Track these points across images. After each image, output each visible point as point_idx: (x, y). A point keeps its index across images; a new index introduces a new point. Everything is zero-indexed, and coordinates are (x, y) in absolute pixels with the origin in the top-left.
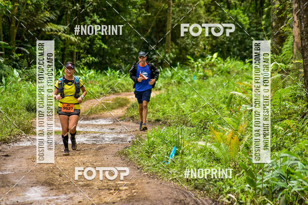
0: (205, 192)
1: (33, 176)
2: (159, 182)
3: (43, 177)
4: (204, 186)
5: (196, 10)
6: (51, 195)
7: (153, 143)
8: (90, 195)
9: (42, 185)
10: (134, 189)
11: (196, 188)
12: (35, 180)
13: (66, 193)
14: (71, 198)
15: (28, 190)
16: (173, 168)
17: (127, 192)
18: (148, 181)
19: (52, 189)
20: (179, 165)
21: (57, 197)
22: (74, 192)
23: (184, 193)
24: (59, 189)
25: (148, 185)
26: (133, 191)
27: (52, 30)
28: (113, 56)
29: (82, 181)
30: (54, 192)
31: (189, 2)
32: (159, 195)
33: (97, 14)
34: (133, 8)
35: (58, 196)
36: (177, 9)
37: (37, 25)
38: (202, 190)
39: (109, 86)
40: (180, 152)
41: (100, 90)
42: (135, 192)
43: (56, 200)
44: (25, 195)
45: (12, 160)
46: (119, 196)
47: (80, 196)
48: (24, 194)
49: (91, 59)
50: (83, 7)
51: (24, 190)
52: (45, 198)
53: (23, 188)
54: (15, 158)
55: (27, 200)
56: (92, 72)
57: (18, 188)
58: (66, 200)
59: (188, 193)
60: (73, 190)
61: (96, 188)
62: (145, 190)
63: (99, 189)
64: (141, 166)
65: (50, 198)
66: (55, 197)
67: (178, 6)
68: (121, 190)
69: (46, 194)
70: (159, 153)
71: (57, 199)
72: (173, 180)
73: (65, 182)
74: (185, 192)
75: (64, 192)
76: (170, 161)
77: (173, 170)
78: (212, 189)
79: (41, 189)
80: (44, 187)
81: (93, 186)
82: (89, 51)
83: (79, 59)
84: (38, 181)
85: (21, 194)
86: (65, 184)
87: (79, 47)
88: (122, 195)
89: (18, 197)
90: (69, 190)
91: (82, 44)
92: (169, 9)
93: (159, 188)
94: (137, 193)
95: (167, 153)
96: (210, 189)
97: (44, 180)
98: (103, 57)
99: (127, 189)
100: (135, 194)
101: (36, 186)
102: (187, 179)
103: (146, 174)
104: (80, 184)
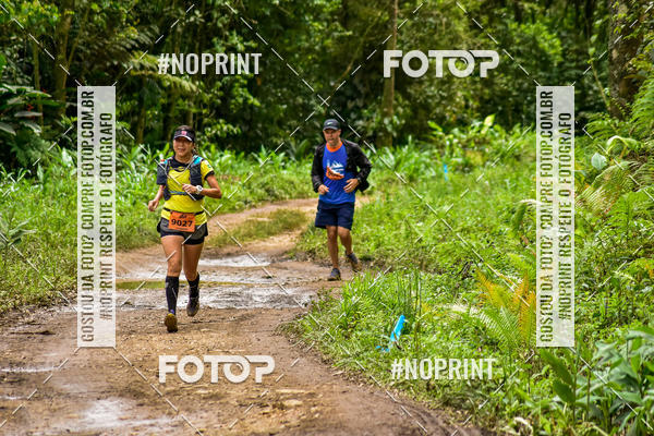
0: (466, 412)
1: (100, 377)
2: (368, 391)
3: (121, 378)
4: (463, 401)
5: (448, 25)
6: (138, 416)
7: (356, 306)
8: (221, 418)
9: (120, 396)
10: (315, 406)
11: (447, 403)
12: (106, 384)
13: (170, 414)
14: (182, 424)
15: (90, 406)
17: (299, 412)
18: (345, 388)
19: (141, 405)
20: (411, 354)
21: (153, 422)
22: (188, 410)
23: (421, 414)
24: (156, 404)
25: (344, 396)
26: (313, 409)
27: (142, 67)
28: (271, 121)
29: (206, 388)
30: (146, 411)
31: (434, 7)
32: (368, 417)
33: (239, 33)
34: (316, 19)
35: (155, 418)
36: (409, 23)
37: (112, 56)
38: (459, 407)
39: (263, 185)
40: (414, 326)
41: (244, 193)
42: (317, 412)
43: (150, 428)
44: (84, 417)
45: (58, 343)
46: (283, 419)
47: (199, 420)
48: (82, 414)
49: (224, 127)
50: (208, 18)
51: (82, 405)
52: (126, 422)
53: (81, 401)
54: (63, 338)
55: (88, 427)
56: (227, 155)
57: (69, 402)
58: (170, 428)
59: (429, 415)
60: (186, 407)
61: (234, 402)
62: (337, 409)
63: (241, 405)
64: (330, 355)
65: (137, 423)
66: (148, 422)
67: (411, 16)
68: (288, 408)
69: (128, 414)
70: (369, 328)
71: (152, 425)
72: (397, 385)
73: (168, 389)
74: (424, 413)
75: (167, 411)
76: (391, 346)
78: (480, 406)
79: (117, 405)
80: (124, 399)
81: (228, 399)
82: (221, 112)
83: (200, 126)
84: (112, 388)
85: (75, 415)
86: (168, 393)
87: (200, 103)
88: (288, 417)
89: (70, 422)
90: (177, 408)
91: (207, 97)
92: (391, 21)
93: (367, 402)
94: (321, 413)
95: (386, 330)
96: (477, 406)
97: (124, 385)
98: (250, 123)
99: (299, 406)
100: (317, 416)
101: (107, 397)
102: (428, 385)
103: (340, 372)
104: (200, 395)
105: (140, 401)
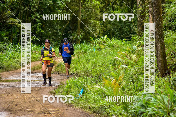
0: (99, 115)
2: (73, 109)
3: (6, 106)
4: (99, 111)
5: (95, 11)
6: (10, 116)
7: (70, 86)
9: (6, 111)
10: (59, 113)
11: (94, 112)
12: (2, 108)
16: (81, 101)
17: (55, 115)
18: (67, 108)
19: (11, 113)
20: (85, 99)
22: (24, 115)
24: (15, 113)
26: (58, 114)
27: (12, 22)
28: (47, 37)
29: (29, 109)
30: (13, 115)
31: (91, 6)
32: (73, 116)
33: (38, 13)
34: (59, 9)
36: (84, 10)
37: (3, 19)
38: (97, 113)
40: (85, 91)
41: (40, 56)
42: (59, 115)
49: (34, 38)
50: (30, 9)
56: (35, 46)
61: (37, 112)
63: (39, 113)
67: (85, 9)
68: (51, 114)
69: (8, 116)
70: (73, 92)
72: (81, 107)
73: (19, 109)
74: (88, 115)
75: (18, 115)
76: (79, 97)
77: (82, 102)
78: (103, 113)
79: (5, 113)
81: (35, 112)
86: (19, 110)
88: (52, 116)
90: (21, 114)
92: (79, 10)
93: (73, 112)
94: (60, 115)
95: (78, 93)
97: (7, 108)
98: (41, 37)
99: (54, 113)
100: (59, 116)
101: (2, 111)
102: (89, 107)
103: (66, 104)
104: (27, 110)
105: (11, 112)
